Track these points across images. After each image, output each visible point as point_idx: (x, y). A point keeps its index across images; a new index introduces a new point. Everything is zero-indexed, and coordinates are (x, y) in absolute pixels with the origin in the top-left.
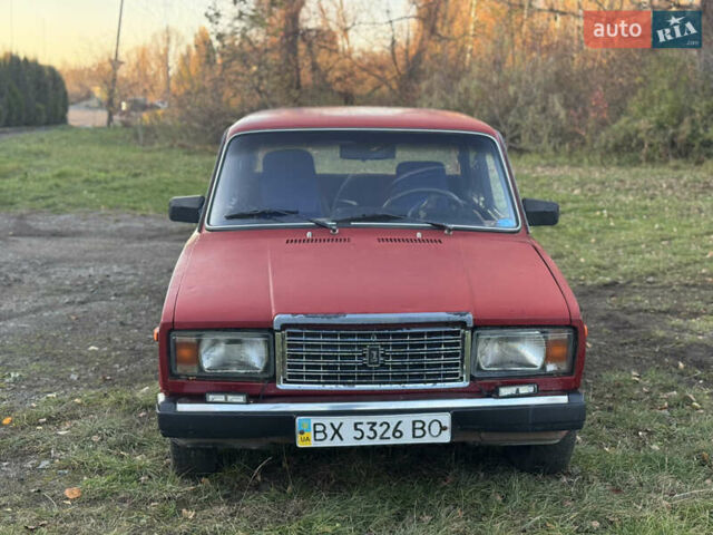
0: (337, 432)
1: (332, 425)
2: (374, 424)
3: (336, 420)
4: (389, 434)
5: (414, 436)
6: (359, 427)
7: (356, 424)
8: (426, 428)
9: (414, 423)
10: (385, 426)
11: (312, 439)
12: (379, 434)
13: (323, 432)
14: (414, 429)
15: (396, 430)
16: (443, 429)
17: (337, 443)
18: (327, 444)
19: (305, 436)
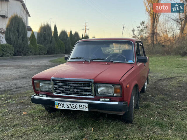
0: (63, 106)
1: (62, 104)
2: (71, 105)
3: (63, 103)
4: (74, 107)
5: (80, 109)
6: (68, 105)
7: (67, 104)
8: (82, 107)
9: (80, 105)
10: (73, 105)
11: (58, 106)
12: (72, 107)
13: (60, 105)
14: (80, 107)
15: (76, 107)
16: (86, 107)
17: (63, 108)
18: (61, 108)
19: (57, 106)
